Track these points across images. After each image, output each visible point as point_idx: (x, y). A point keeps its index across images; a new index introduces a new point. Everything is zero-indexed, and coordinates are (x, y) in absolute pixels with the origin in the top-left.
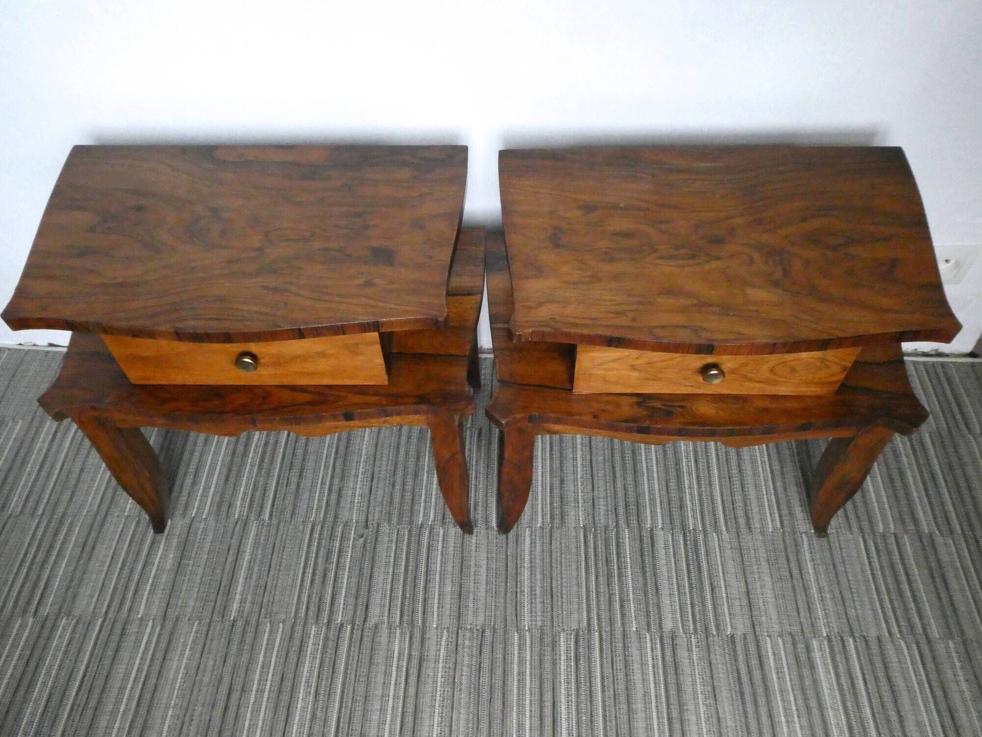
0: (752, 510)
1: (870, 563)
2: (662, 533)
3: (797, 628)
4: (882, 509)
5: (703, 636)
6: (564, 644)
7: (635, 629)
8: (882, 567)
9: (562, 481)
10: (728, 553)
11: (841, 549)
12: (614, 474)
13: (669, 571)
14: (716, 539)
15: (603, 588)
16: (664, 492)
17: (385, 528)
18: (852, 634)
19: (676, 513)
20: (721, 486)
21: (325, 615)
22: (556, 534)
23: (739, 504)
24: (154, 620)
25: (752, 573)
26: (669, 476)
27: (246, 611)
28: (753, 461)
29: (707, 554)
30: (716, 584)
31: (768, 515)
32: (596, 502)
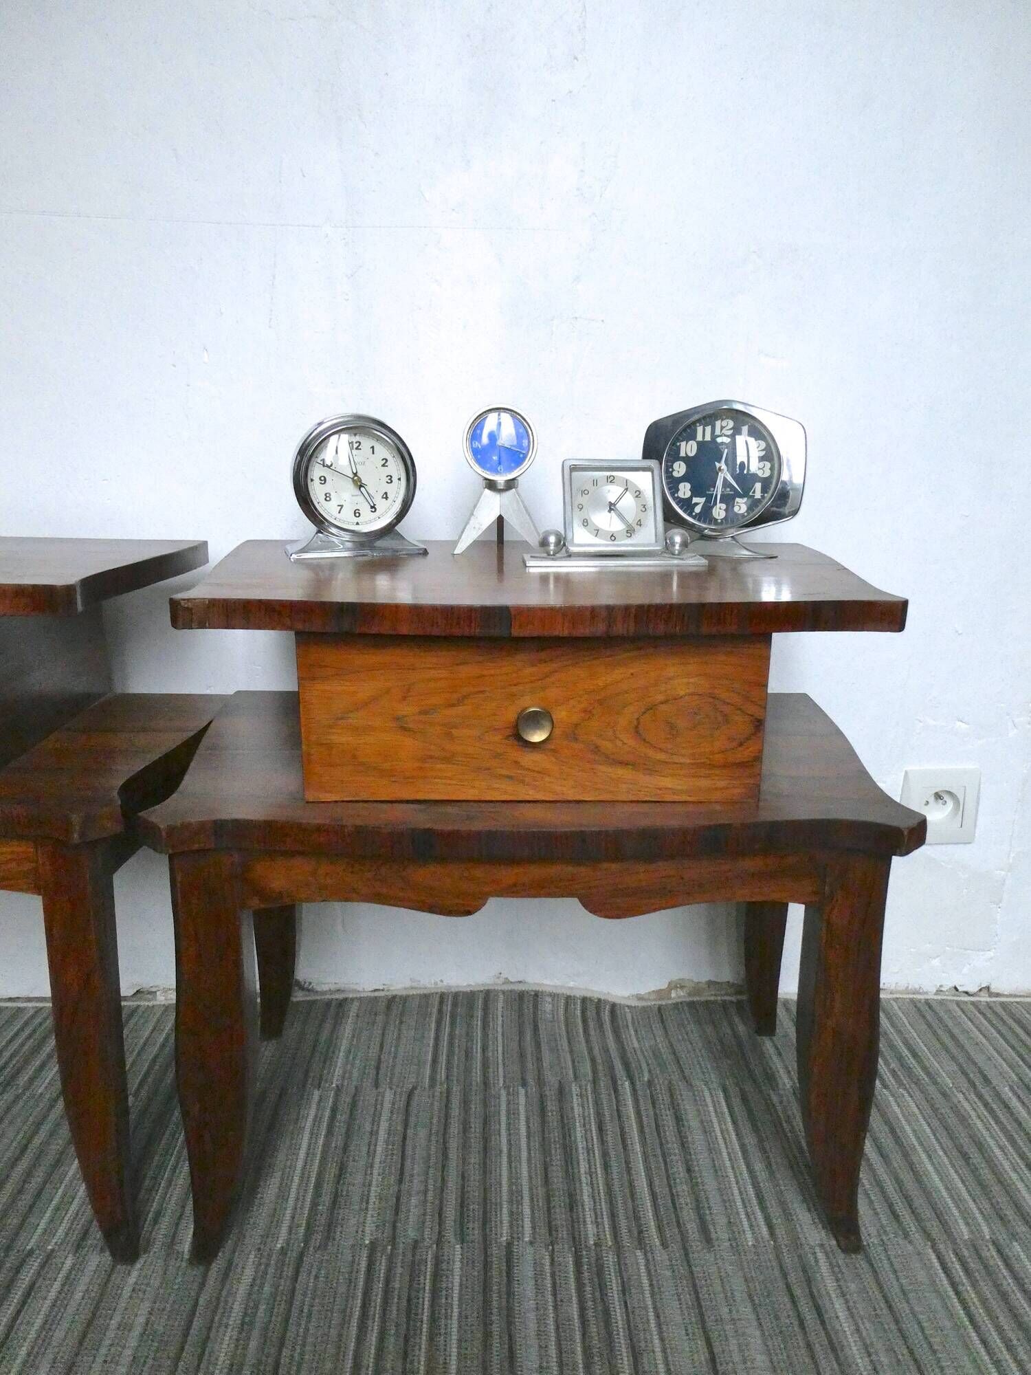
0: (710, 1208)
1: (958, 1293)
2: (530, 1250)
4: (958, 1201)
8: (984, 1302)
9: (342, 1169)
10: (668, 1288)
11: (895, 1272)
13: (541, 1320)
14: (642, 1262)
16: (539, 1181)
19: (561, 1216)
20: (648, 1169)
22: (311, 1261)
23: (685, 1199)
25: (719, 1320)
26: (550, 1155)
28: (706, 1131)
29: (624, 1291)
30: (643, 1344)
31: (743, 1216)
32: (403, 1200)
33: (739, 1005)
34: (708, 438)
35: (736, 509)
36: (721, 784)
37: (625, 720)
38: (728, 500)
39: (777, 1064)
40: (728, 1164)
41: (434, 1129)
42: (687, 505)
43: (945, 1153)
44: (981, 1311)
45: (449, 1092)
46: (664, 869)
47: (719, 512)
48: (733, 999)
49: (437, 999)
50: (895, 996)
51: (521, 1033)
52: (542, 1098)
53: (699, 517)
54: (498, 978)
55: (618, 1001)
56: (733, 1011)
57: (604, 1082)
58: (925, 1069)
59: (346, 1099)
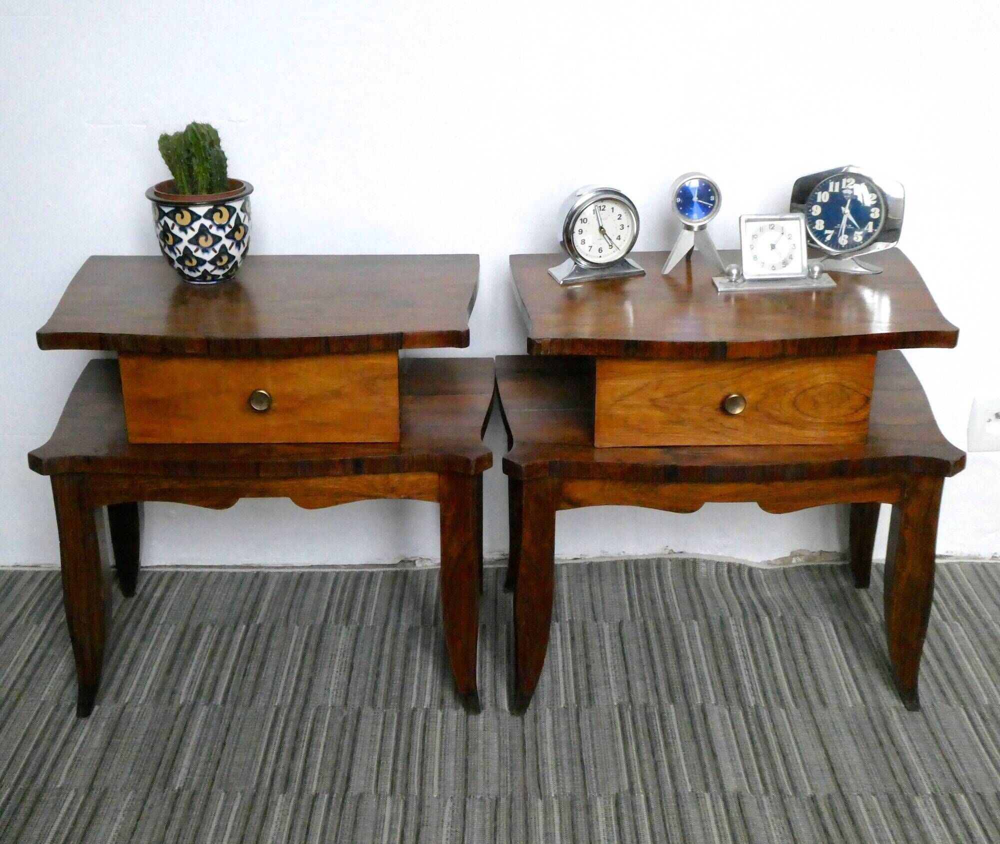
0: (824, 689)
1: (976, 730)
2: (715, 708)
3: (893, 788)
4: (984, 684)
5: (777, 797)
6: (602, 808)
7: (690, 790)
9: (588, 667)
10: (800, 726)
11: (939, 720)
12: (652, 658)
13: (728, 741)
14: (784, 714)
15: (646, 756)
16: (715, 674)
17: (367, 710)
18: (962, 789)
19: (731, 692)
20: (782, 660)
21: (295, 786)
22: (585, 712)
23: (809, 684)
24: (76, 790)
25: (832, 742)
26: (720, 660)
27: (194, 783)
28: (821, 645)
29: (774, 727)
30: (788, 752)
31: (846, 692)
32: (632, 683)
33: (843, 567)
34: (837, 190)
35: (855, 239)
36: (844, 434)
37: (786, 399)
38: (849, 232)
39: (869, 606)
40: (836, 664)
41: (641, 644)
42: (821, 235)
43: (981, 659)
44: (989, 739)
45: (645, 622)
46: (809, 485)
47: (843, 240)
48: (840, 563)
49: (623, 565)
50: (958, 561)
51: (687, 587)
52: (709, 625)
53: (829, 244)
54: (665, 549)
55: (753, 566)
56: (838, 572)
57: (751, 617)
58: (974, 608)
59: (578, 629)
